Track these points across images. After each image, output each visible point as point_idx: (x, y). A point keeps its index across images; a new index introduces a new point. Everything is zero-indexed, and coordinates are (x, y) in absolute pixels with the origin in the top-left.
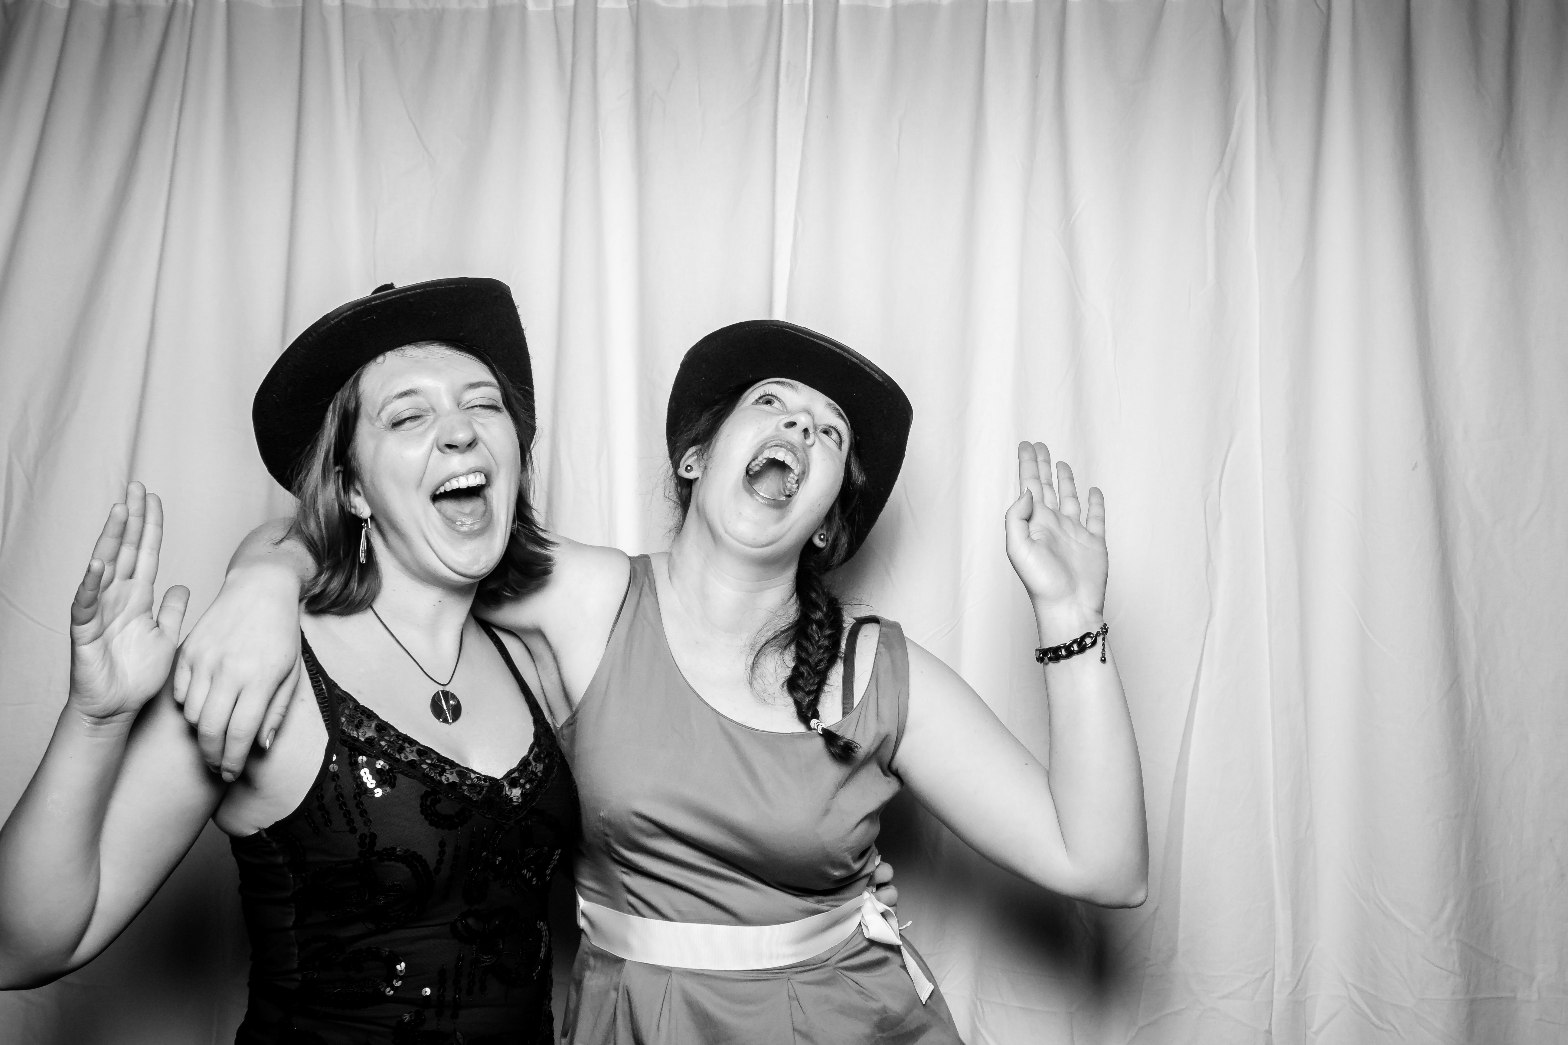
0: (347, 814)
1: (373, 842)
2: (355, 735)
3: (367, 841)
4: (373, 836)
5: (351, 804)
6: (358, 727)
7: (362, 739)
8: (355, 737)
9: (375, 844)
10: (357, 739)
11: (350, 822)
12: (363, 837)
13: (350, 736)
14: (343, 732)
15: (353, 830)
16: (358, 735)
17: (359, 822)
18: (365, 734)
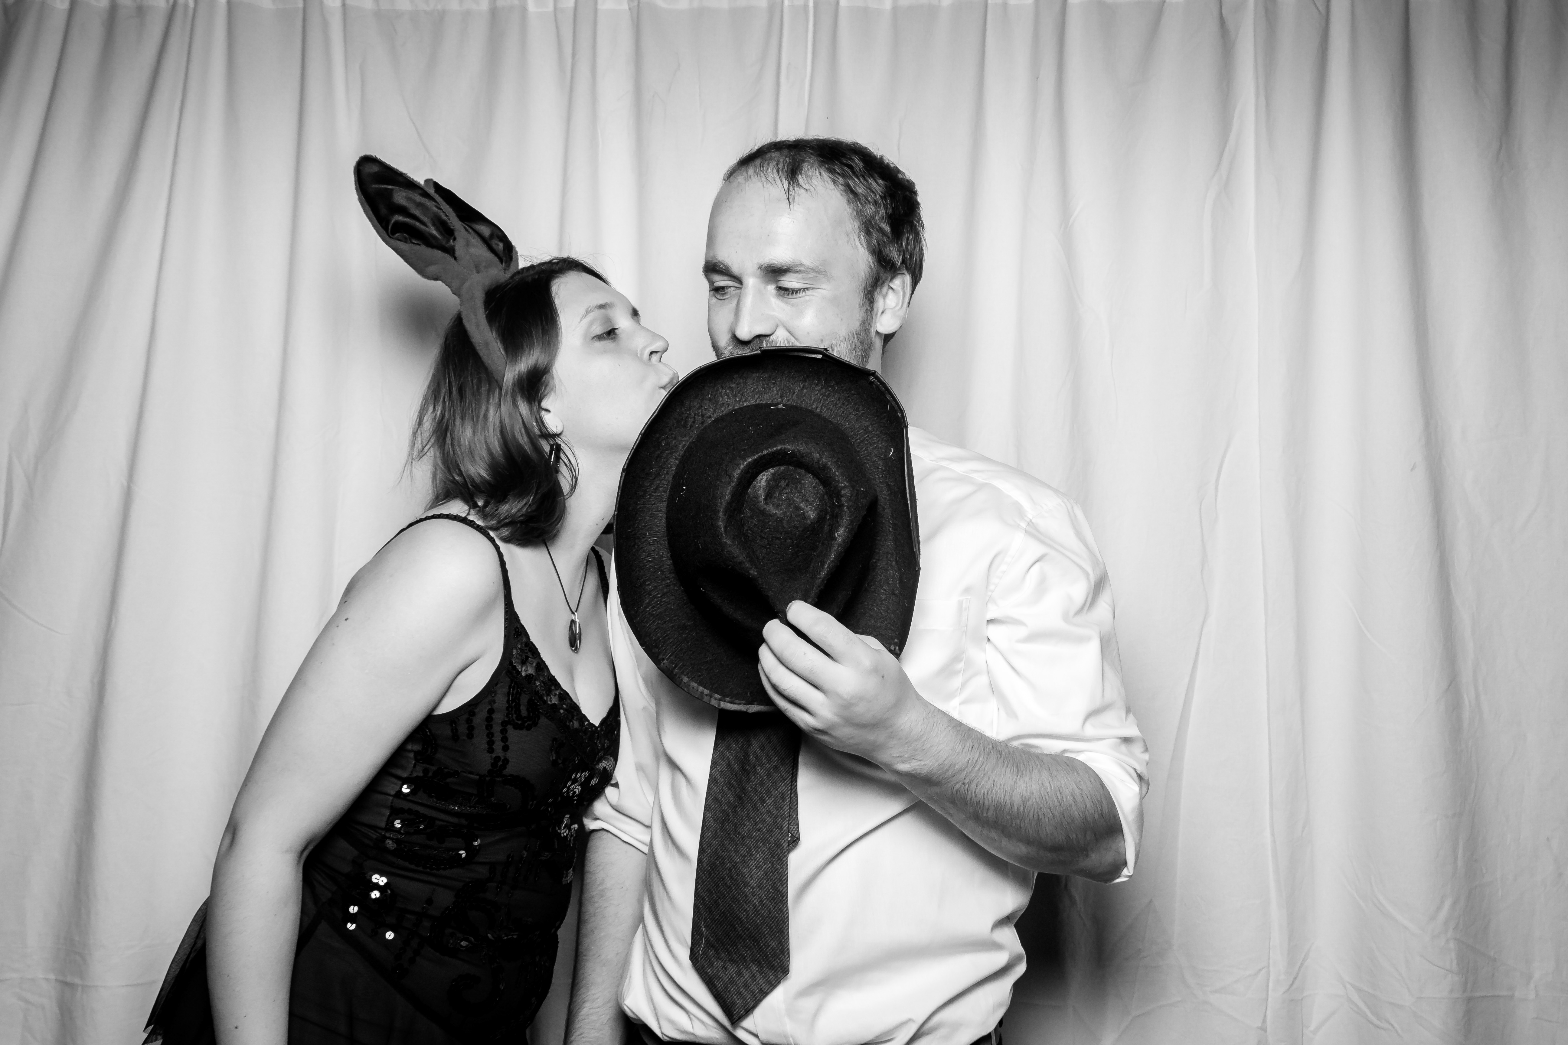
0: (490, 735)
1: (504, 766)
2: (520, 670)
3: (500, 763)
4: (506, 761)
5: (497, 729)
6: (523, 663)
7: (524, 674)
8: (519, 670)
9: (505, 768)
10: (519, 673)
11: (491, 743)
12: (497, 759)
13: (515, 668)
14: (511, 663)
15: (491, 750)
16: (522, 670)
17: (498, 745)
18: (527, 670)
